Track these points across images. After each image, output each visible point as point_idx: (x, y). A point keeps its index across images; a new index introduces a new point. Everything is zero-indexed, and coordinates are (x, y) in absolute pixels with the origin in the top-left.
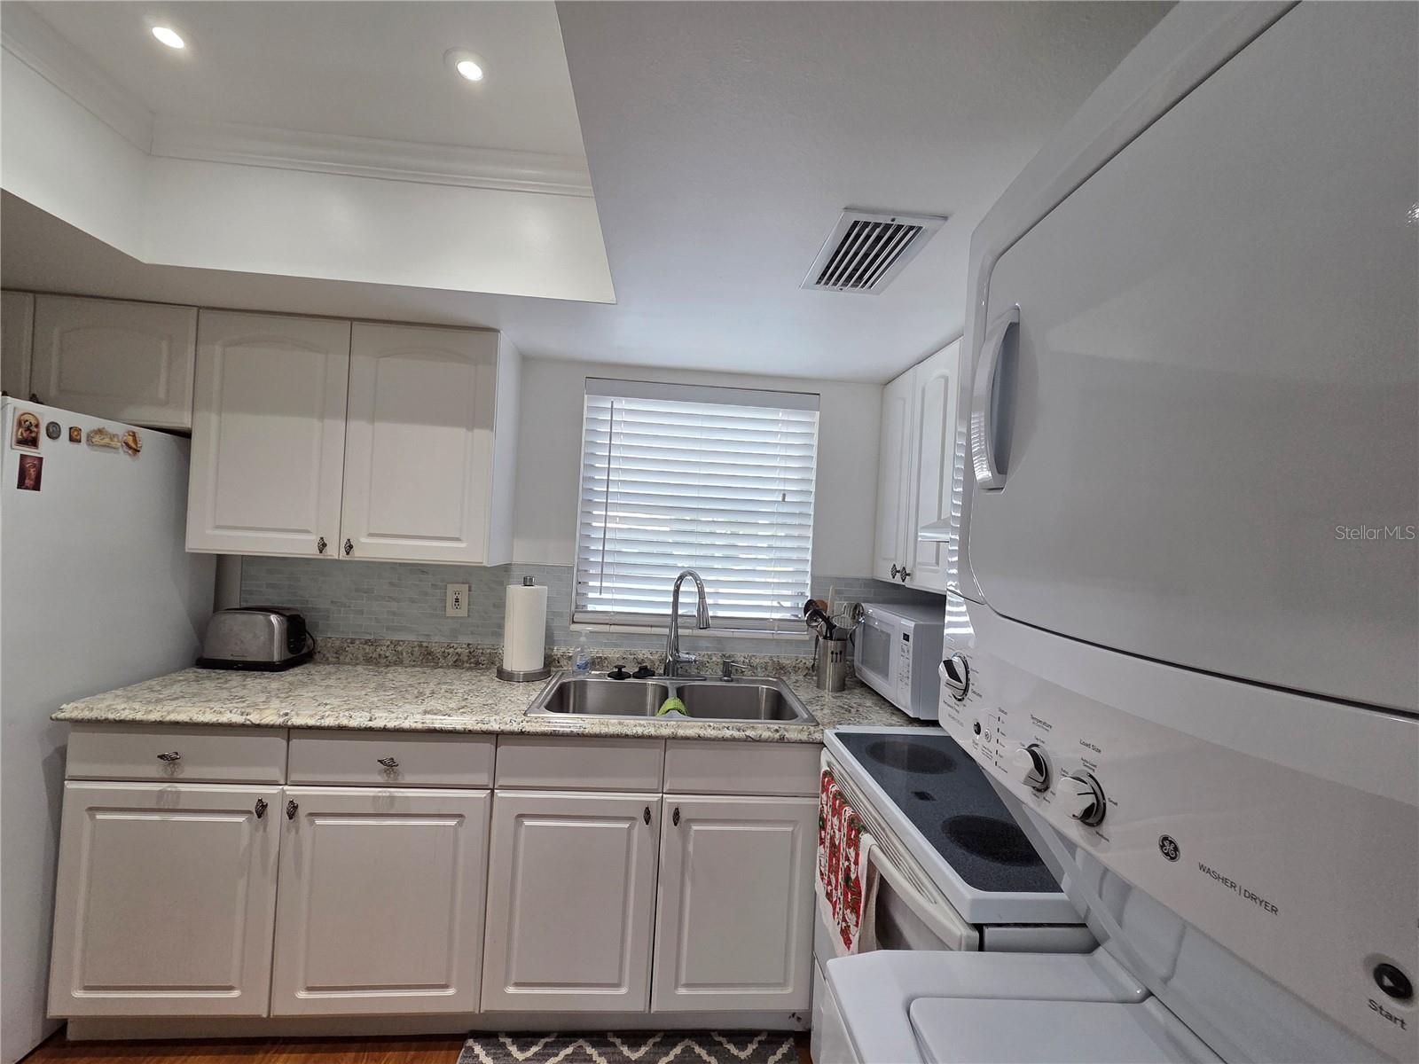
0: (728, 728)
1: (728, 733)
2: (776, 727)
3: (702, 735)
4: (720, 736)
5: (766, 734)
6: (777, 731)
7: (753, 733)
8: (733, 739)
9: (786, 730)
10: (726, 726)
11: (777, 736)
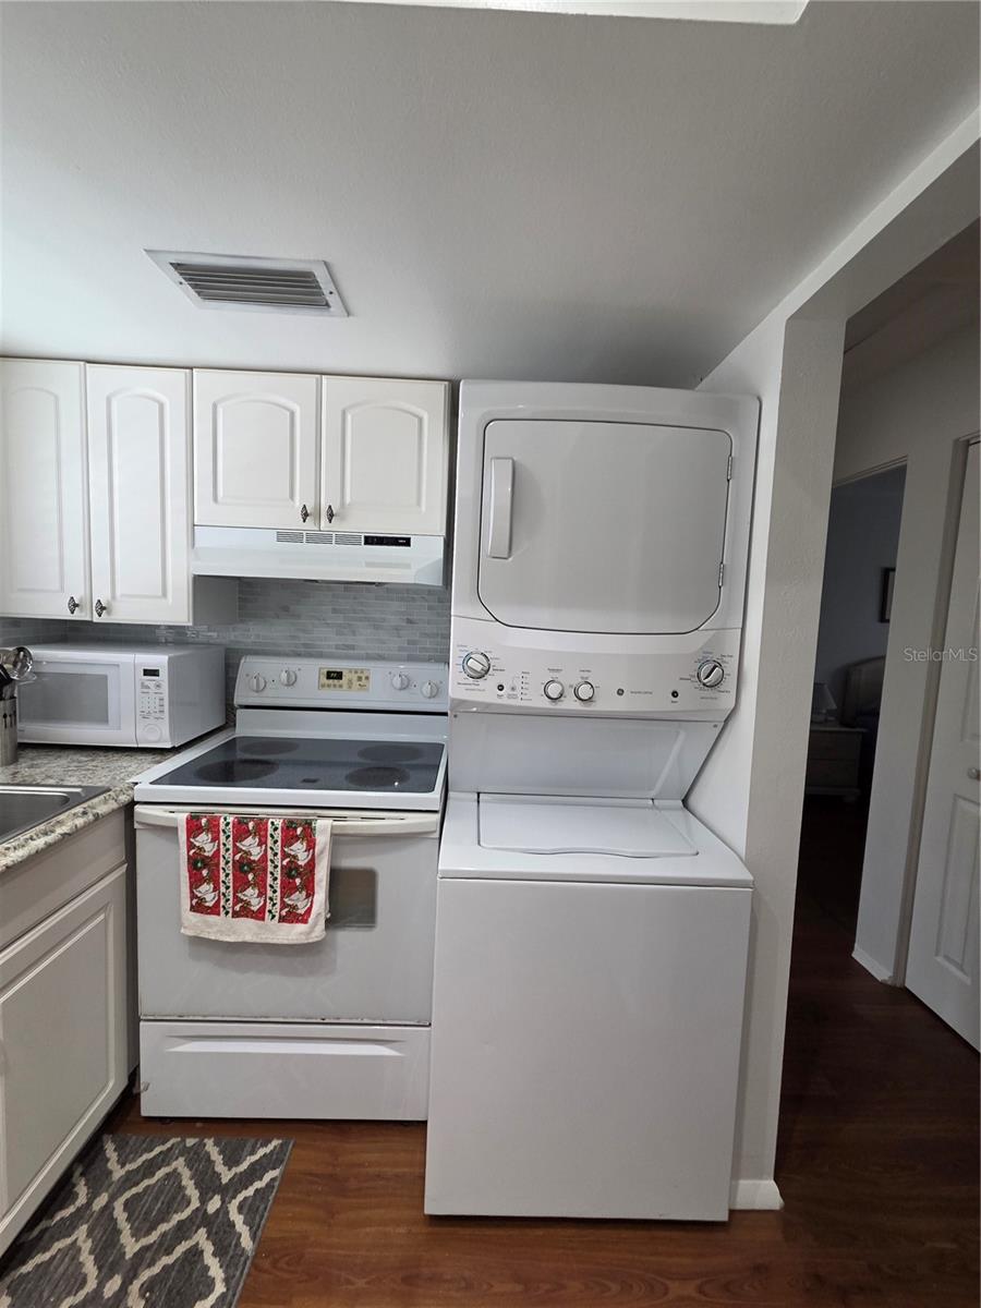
0: (32, 839)
1: (40, 843)
2: (82, 810)
3: (10, 863)
4: (33, 851)
5: (80, 822)
6: (85, 813)
7: (64, 828)
8: (49, 846)
9: (93, 808)
10: (28, 836)
11: (91, 817)
